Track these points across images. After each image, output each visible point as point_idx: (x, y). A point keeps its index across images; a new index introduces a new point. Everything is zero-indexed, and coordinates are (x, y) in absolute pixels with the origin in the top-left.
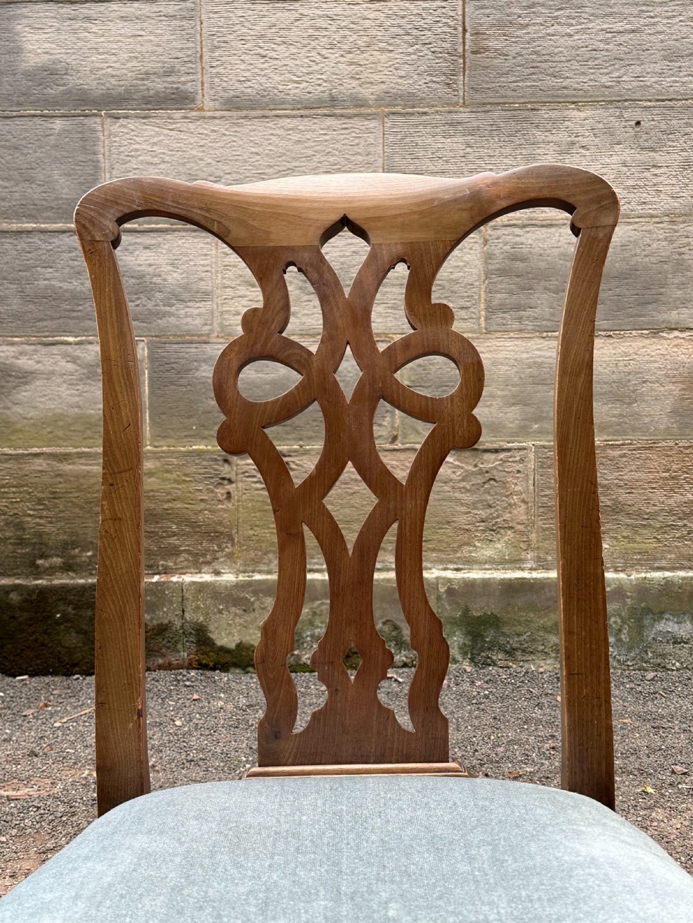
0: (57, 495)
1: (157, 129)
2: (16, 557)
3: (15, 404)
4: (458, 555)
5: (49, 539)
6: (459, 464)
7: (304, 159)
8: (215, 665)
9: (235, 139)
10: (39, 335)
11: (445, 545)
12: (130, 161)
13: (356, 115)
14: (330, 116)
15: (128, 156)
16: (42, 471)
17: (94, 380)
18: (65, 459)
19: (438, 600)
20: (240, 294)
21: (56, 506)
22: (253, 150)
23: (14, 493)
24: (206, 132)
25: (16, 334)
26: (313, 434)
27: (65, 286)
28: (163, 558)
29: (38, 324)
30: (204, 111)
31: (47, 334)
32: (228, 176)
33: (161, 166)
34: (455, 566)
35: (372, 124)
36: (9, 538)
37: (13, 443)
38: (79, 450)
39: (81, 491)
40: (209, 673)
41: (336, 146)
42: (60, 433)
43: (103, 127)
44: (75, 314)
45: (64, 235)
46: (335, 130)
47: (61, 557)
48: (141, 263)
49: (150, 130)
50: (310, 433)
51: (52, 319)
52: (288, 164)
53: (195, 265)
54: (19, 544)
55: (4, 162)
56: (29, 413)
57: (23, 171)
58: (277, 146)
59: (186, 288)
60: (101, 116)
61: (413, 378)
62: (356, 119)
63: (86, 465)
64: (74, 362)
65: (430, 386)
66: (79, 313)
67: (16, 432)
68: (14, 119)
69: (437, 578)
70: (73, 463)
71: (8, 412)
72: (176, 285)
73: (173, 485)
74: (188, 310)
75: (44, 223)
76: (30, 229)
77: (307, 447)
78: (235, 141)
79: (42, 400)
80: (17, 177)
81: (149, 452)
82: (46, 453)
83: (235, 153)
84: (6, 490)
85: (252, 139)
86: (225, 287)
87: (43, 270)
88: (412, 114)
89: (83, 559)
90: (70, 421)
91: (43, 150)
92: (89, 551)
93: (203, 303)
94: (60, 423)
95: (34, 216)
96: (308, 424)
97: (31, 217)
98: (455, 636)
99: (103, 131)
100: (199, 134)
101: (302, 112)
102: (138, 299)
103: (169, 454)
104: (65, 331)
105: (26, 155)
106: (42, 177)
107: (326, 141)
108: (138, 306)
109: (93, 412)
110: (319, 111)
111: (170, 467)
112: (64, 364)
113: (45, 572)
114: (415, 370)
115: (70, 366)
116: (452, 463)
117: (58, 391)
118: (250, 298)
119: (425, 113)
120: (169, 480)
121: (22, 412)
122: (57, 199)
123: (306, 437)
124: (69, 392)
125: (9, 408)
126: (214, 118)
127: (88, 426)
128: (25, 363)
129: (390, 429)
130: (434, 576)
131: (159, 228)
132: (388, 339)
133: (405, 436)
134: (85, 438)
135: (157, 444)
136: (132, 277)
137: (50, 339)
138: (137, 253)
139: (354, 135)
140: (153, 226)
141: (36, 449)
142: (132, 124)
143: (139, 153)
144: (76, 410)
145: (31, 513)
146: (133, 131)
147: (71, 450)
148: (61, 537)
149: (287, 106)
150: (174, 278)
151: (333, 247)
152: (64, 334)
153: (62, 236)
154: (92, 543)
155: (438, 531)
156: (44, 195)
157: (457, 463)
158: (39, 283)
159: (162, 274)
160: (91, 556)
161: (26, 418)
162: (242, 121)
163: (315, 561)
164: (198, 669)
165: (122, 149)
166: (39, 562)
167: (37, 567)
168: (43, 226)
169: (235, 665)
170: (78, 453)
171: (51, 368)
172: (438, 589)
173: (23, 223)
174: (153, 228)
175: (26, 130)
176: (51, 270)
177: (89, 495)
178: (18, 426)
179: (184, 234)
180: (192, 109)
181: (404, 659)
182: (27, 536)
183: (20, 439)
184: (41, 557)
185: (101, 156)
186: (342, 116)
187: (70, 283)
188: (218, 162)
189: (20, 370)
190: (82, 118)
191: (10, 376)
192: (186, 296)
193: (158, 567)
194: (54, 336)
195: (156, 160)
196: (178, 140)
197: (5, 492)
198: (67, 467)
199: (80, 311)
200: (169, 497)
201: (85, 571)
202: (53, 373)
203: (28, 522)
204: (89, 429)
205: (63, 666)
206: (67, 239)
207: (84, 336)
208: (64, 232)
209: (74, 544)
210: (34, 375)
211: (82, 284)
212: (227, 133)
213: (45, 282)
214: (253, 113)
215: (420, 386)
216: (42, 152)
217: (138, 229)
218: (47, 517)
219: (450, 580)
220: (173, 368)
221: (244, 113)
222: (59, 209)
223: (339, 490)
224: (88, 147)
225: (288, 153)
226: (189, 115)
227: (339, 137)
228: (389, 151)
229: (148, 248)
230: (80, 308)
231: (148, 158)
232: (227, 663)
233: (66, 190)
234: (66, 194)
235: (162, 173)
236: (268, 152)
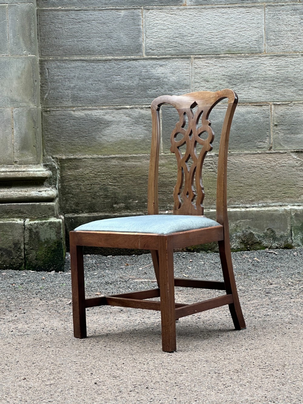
0: (122, 176)
1: (166, 14)
2: (105, 204)
3: (103, 136)
4: (299, 199)
5: (119, 195)
6: (299, 159)
7: (230, 26)
8: (194, 250)
9: (200, 18)
10: (114, 105)
11: (293, 195)
12: (154, 28)
13: (253, 7)
14: (241, 7)
15: (153, 26)
16: (116, 165)
17: (138, 124)
18: (126, 160)
19: (291, 219)
20: (202, 85)
21: (122, 180)
22: (208, 22)
23: (103, 175)
24: (187, 15)
25: (104, 105)
26: (235, 147)
27: (125, 83)
28: (169, 203)
29: (114, 100)
30: (186, 6)
31: (118, 104)
32: (197, 34)
33: (167, 30)
34: (298, 204)
35: (259, 10)
36: (102, 195)
37: (103, 153)
38: (131, 155)
39: (133, 173)
40: (191, 253)
41: (244, 20)
42: (123, 148)
43: (142, 14)
44: (130, 96)
45: (125, 61)
46: (243, 13)
47: (124, 203)
48: (159, 72)
49: (163, 15)
50: (234, 146)
51: (120, 98)
52: (223, 28)
53: (182, 73)
54: (106, 198)
55: (99, 30)
56: (110, 139)
57: (107, 34)
58: (218, 20)
59: (178, 83)
60: (141, 9)
61: (278, 121)
62: (253, 8)
63: (135, 162)
64: (129, 117)
65: (286, 125)
66: (131, 95)
67: (104, 148)
68: (103, 11)
69: (290, 209)
70: (129, 161)
71: (101, 139)
72: (174, 82)
73: (173, 170)
74: (179, 92)
75: (116, 56)
76: (111, 59)
77: (232, 152)
78: (200, 19)
79: (115, 133)
80: (105, 36)
81: (163, 156)
82: (117, 157)
83: (200, 24)
84: (100, 174)
85: (207, 17)
86: (196, 83)
87: (116, 77)
88: (277, 6)
89: (134, 204)
90: (127, 142)
91: (116, 24)
92: (136, 201)
93: (186, 89)
94: (123, 144)
95: (112, 53)
96: (233, 142)
97: (111, 54)
98: (299, 234)
99: (142, 16)
100: (184, 16)
101: (229, 6)
102: (157, 88)
103: (171, 157)
104: (125, 103)
105: (108, 26)
106: (116, 36)
107: (240, 18)
108: (157, 91)
109: (137, 138)
110: (237, 5)
111: (172, 162)
112: (125, 117)
113: (117, 210)
114: (279, 118)
115: (128, 119)
116: (296, 158)
117: (122, 129)
118: (207, 87)
119: (283, 5)
120: (172, 168)
121: (106, 139)
122: (122, 46)
123: (232, 148)
124: (127, 130)
125: (101, 138)
126: (191, 9)
127: (136, 145)
128: (108, 117)
129: (269, 144)
130: (289, 208)
131: (167, 57)
132: (267, 104)
133: (275, 147)
134: (134, 150)
135: (166, 152)
136: (155, 79)
137: (119, 106)
138: (157, 68)
139: (252, 15)
140: (164, 56)
141: (113, 155)
142: (155, 12)
143: (158, 25)
144: (130, 137)
145: (111, 184)
146: (155, 15)
147: (128, 155)
148: (124, 194)
149: (223, 3)
150: (173, 79)
151: (243, 64)
152: (125, 104)
153: (124, 62)
154: (138, 197)
155: (290, 189)
156: (116, 44)
157: (298, 158)
158: (114, 82)
159: (168, 77)
160: (137, 202)
161: (108, 142)
162: (203, 10)
163: (237, 203)
164: (186, 252)
165: (150, 23)
166: (114, 206)
167: (114, 208)
168: (116, 57)
169: (203, 250)
170: (131, 157)
171: (119, 119)
172: (291, 214)
173: (107, 56)
174: (164, 57)
175: (109, 16)
176: (119, 77)
177: (136, 175)
178: (105, 146)
179: (177, 60)
180: (181, 5)
181: (276, 245)
182: (109, 194)
183: (106, 151)
184: (116, 203)
185: (141, 26)
186: (247, 7)
187: (128, 82)
188: (192, 28)
189: (106, 121)
190: (133, 10)
191: (101, 123)
192: (178, 87)
193: (167, 207)
194: (120, 106)
195: (165, 28)
196: (175, 19)
197: (99, 175)
198: (126, 163)
199: (132, 94)
200: (172, 176)
201: (135, 209)
202: (120, 121)
203: (110, 188)
204: (136, 146)
205: (127, 251)
206: (127, 63)
207: (134, 105)
208: (125, 60)
209: (130, 198)
210: (112, 123)
211: (133, 82)
212: (196, 15)
213: (117, 82)
214: (207, 6)
215: (281, 125)
216: (116, 25)
217: (157, 58)
218: (118, 186)
219: (296, 210)
220: (173, 118)
221: (204, 6)
222: (123, 50)
223: (247, 171)
224: (136, 23)
225: (223, 24)
226: (180, 8)
227: (245, 16)
228: (267, 22)
229: (162, 66)
230: (132, 93)
231: (162, 27)
232: (199, 249)
233: (126, 42)
234: (126, 43)
235: (168, 33)
236: (214, 23)
